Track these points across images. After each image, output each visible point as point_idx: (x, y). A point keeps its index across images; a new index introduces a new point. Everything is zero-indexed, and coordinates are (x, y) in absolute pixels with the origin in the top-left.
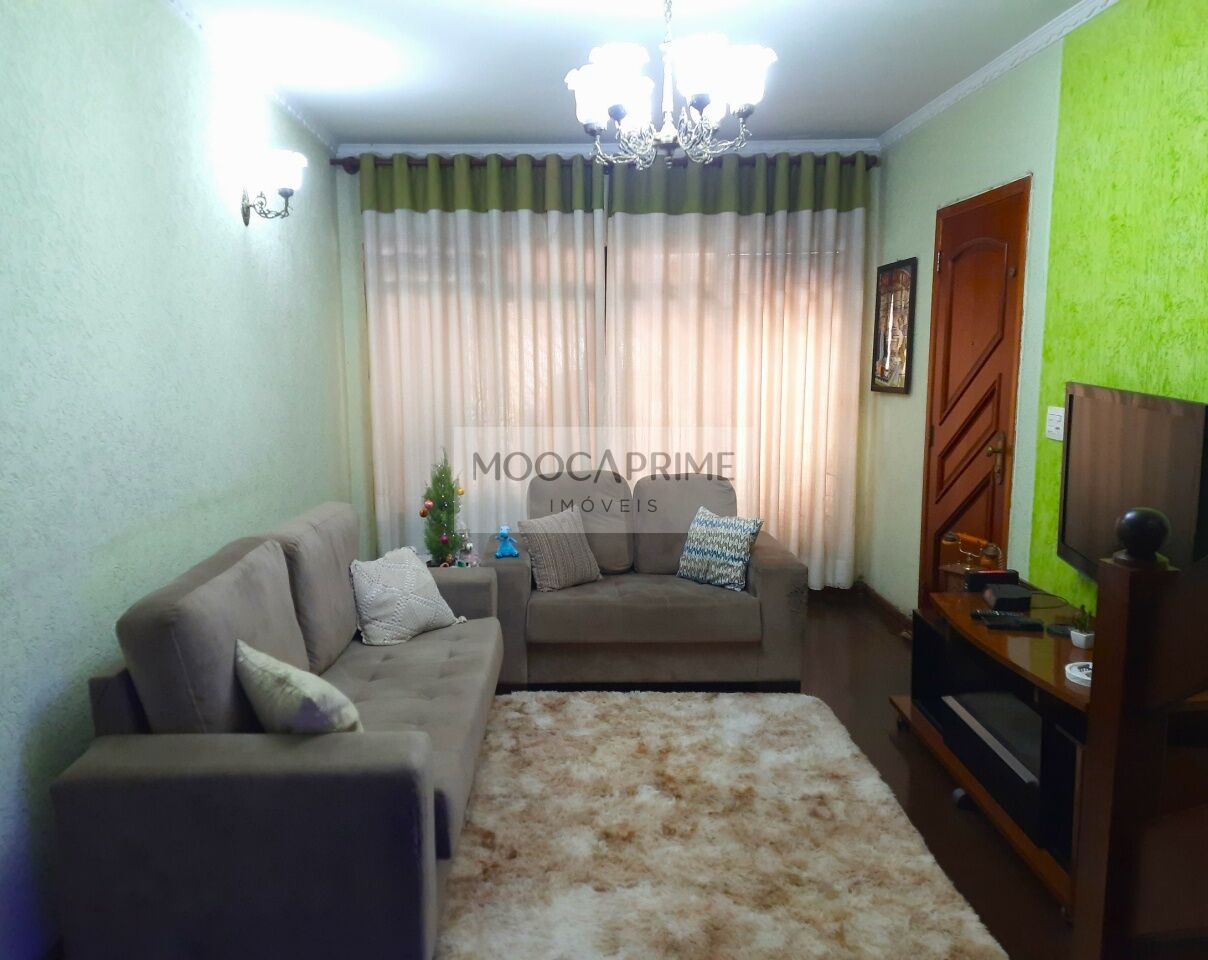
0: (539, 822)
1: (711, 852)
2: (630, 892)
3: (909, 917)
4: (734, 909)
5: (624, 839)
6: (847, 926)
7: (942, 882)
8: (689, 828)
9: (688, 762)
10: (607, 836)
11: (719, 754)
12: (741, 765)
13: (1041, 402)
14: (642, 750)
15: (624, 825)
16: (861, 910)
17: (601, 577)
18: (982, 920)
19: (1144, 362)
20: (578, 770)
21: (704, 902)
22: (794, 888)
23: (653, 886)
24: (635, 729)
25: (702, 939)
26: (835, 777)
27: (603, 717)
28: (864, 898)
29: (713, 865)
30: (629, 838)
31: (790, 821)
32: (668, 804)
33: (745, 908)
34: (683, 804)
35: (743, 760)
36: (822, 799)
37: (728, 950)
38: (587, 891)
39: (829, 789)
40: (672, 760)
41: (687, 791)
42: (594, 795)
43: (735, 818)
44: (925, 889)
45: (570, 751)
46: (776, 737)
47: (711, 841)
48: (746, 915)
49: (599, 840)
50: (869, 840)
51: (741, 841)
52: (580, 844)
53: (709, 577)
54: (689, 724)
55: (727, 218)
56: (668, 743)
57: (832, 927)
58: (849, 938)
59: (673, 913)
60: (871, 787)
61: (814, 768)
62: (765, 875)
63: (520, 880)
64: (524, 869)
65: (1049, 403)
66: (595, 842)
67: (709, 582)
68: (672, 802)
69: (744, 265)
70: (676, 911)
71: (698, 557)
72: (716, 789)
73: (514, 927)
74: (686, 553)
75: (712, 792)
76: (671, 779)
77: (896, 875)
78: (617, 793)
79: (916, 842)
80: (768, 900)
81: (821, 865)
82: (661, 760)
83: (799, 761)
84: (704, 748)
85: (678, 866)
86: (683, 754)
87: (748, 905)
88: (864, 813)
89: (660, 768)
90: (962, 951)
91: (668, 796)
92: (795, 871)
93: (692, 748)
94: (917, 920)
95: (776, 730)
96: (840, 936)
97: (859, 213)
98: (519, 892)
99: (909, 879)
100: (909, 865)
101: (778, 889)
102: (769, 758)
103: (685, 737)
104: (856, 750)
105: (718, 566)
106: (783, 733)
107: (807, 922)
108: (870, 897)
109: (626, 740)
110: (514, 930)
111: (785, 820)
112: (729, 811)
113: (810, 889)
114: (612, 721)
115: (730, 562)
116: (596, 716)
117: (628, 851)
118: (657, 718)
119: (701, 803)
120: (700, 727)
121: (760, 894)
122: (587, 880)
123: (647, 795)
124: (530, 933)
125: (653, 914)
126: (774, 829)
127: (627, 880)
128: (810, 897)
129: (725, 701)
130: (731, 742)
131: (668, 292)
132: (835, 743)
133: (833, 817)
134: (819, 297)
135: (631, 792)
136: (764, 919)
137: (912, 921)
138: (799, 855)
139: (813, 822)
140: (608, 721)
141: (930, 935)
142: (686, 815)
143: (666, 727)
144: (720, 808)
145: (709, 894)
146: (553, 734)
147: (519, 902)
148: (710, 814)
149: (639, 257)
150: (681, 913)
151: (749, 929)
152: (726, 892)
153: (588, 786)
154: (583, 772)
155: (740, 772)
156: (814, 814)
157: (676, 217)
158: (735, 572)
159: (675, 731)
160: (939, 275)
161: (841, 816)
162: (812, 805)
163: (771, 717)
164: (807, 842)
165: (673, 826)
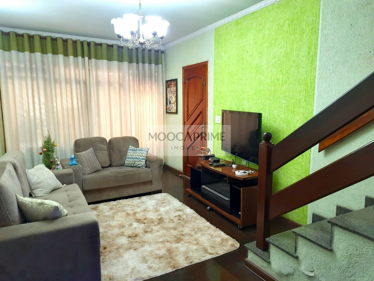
0: (108, 238)
1: (159, 234)
2: (143, 248)
3: (210, 236)
4: (171, 245)
5: (135, 236)
6: (198, 241)
7: (213, 227)
8: (151, 230)
9: (142, 215)
10: (130, 237)
11: (149, 211)
12: (156, 212)
13: (214, 115)
14: (128, 214)
15: (133, 233)
16: (199, 237)
17: (102, 169)
18: (224, 233)
19: (238, 105)
20: (112, 223)
21: (163, 246)
22: (183, 236)
23: (148, 245)
24: (123, 210)
25: (167, 253)
26: (180, 210)
27: (112, 209)
28: (199, 235)
29: (161, 237)
30: (136, 236)
31: (174, 222)
32: (142, 226)
33: (174, 244)
34: (146, 224)
35: (156, 211)
36: (179, 216)
37: (174, 254)
38: (132, 251)
39: (180, 213)
40: (137, 215)
41: (146, 221)
42: (121, 228)
43: (161, 225)
44: (210, 230)
45: (107, 219)
46: (162, 204)
47: (158, 231)
48: (175, 245)
49: (128, 238)
50: (194, 222)
51: (166, 229)
52: (124, 241)
53: (135, 165)
54: (137, 205)
55: (126, 64)
56: (134, 211)
57: (196, 242)
58: (200, 243)
59: (157, 250)
60: (189, 211)
61: (174, 209)
62: (175, 235)
63: (111, 253)
64: (111, 251)
65: (216, 115)
66: (127, 239)
67: (135, 167)
68: (143, 225)
69: (131, 77)
70: (157, 249)
71: (131, 160)
72: (153, 219)
73: (116, 265)
74: (127, 159)
75: (152, 220)
76: (140, 220)
77: (203, 228)
78: (127, 226)
79: (204, 220)
80: (178, 241)
81: (186, 230)
82: (135, 216)
83: (170, 208)
84: (145, 210)
85: (153, 239)
86: (140, 213)
87: (174, 243)
88: (190, 217)
89: (135, 218)
90: (224, 240)
91: (141, 224)
92: (181, 233)
93: (141, 211)
94: (212, 236)
95: (161, 202)
96: (198, 244)
97: (160, 65)
98: (112, 257)
99: (206, 228)
100: (205, 225)
101: (179, 238)
102: (162, 209)
103: (138, 209)
104: (182, 203)
105: (138, 162)
106: (163, 203)
107: (189, 243)
108: (200, 234)
109: (121, 213)
110: (116, 266)
111: (173, 222)
112: (159, 224)
113: (186, 236)
114: (115, 209)
115: (142, 160)
116: (110, 209)
117: (138, 239)
118: (127, 206)
119: (151, 223)
120: (141, 206)
121: (176, 240)
122: (130, 248)
123: (135, 225)
124: (121, 265)
125: (152, 251)
126: (172, 225)
127: (141, 246)
128: (187, 237)
129: (144, 198)
130: (151, 208)
131: (110, 84)
132: (176, 203)
133: (184, 219)
134: (151, 88)
135: (131, 225)
136: (179, 245)
137: (211, 236)
138: (180, 229)
139: (180, 221)
140: (114, 209)
141: (216, 238)
142: (148, 227)
143: (131, 207)
144: (156, 223)
145: (163, 243)
146: (99, 216)
147: (113, 259)
148: (154, 225)
149: (100, 73)
150: (159, 249)
151: (177, 248)
152: (168, 242)
153: (117, 226)
154: (114, 223)
155: (157, 214)
156: (179, 219)
157: (110, 62)
158: (143, 163)
159: (135, 208)
160: (184, 83)
161: (186, 219)
162: (178, 218)
163: (158, 200)
164: (181, 226)
165: (147, 230)
